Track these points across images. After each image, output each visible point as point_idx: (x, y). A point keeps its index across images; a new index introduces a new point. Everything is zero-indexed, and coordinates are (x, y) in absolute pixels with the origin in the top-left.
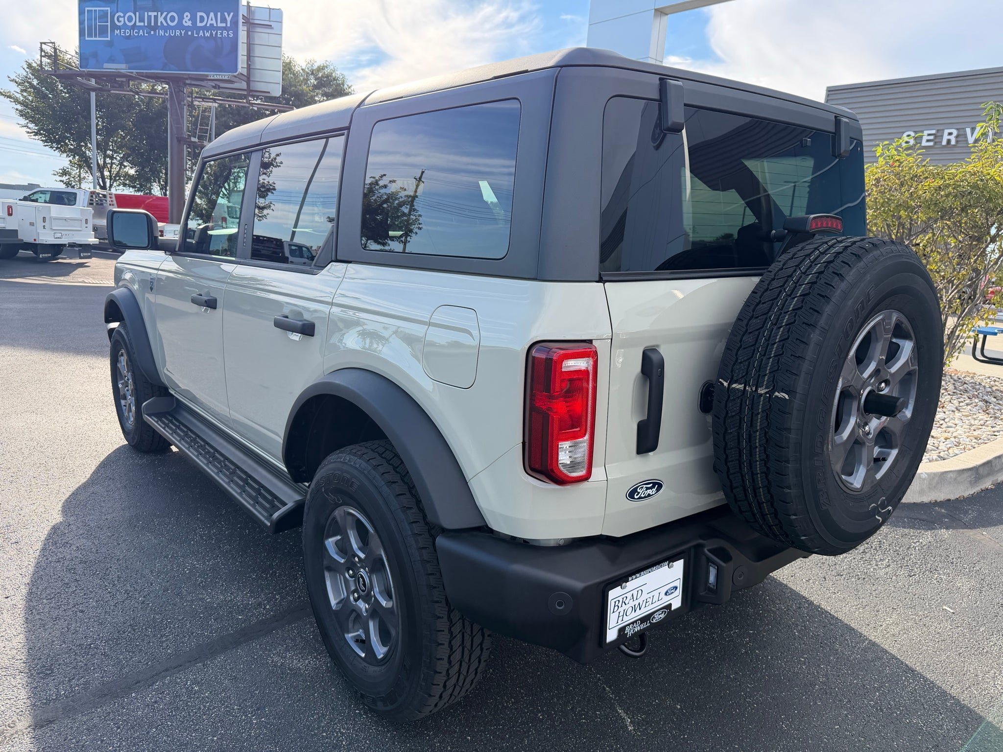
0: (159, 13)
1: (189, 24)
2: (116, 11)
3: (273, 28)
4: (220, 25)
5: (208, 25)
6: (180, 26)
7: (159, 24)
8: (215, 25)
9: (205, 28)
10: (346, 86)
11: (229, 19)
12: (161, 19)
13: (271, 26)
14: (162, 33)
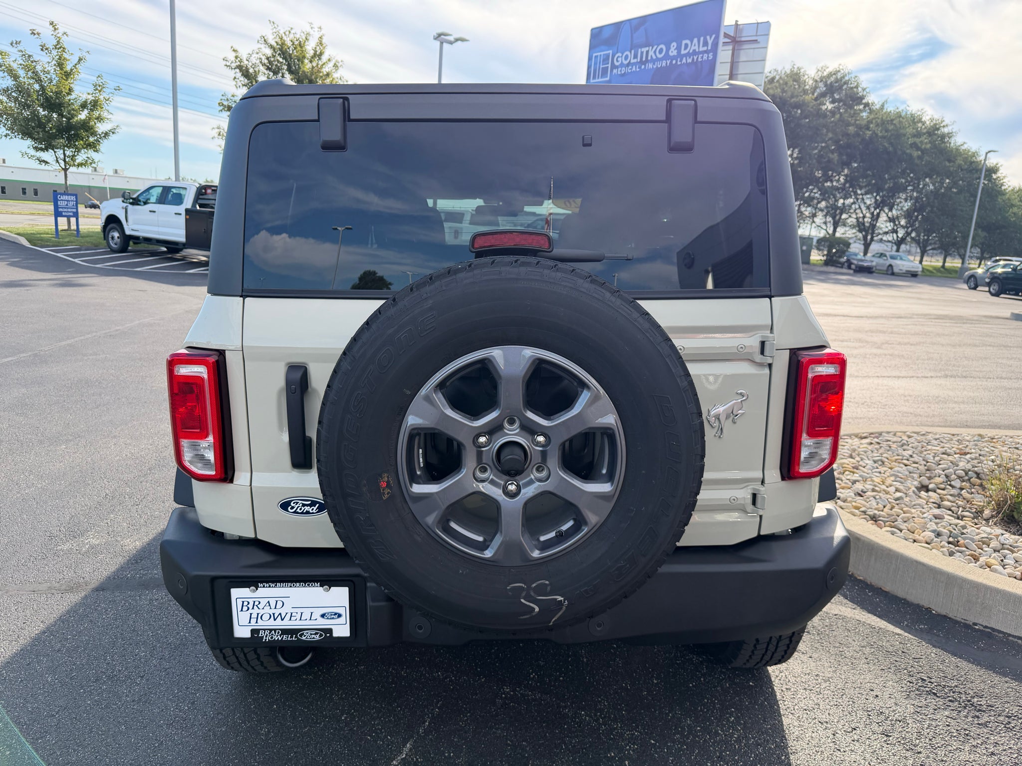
0: (651, 48)
1: (675, 53)
2: (616, 51)
3: (759, 42)
4: (702, 49)
5: (691, 51)
6: (667, 57)
7: (649, 58)
8: (697, 50)
9: (688, 55)
10: (860, 89)
11: (710, 42)
12: (651, 53)
13: (757, 40)
14: (651, 66)
